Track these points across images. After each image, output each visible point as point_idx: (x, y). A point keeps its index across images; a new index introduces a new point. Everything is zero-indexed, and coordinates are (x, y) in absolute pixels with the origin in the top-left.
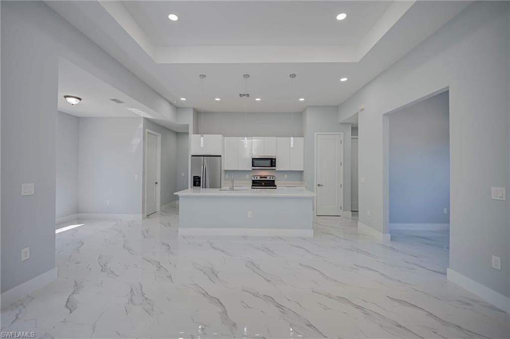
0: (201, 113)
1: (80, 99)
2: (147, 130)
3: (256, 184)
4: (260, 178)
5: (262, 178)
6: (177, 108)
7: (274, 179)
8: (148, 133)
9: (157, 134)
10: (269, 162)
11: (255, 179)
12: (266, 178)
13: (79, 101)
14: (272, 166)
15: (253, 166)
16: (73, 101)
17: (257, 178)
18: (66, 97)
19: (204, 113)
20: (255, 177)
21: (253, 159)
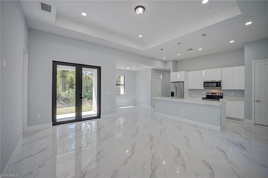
0: (178, 61)
1: (130, 67)
2: (153, 73)
3: (209, 97)
4: (212, 94)
5: (213, 94)
6: (166, 61)
7: (222, 95)
8: (154, 74)
9: (159, 74)
10: (215, 84)
11: (208, 94)
12: (216, 94)
13: (129, 68)
14: (217, 87)
15: (204, 87)
16: (128, 68)
17: (209, 94)
18: (127, 67)
19: (179, 61)
20: (208, 93)
21: (204, 82)
